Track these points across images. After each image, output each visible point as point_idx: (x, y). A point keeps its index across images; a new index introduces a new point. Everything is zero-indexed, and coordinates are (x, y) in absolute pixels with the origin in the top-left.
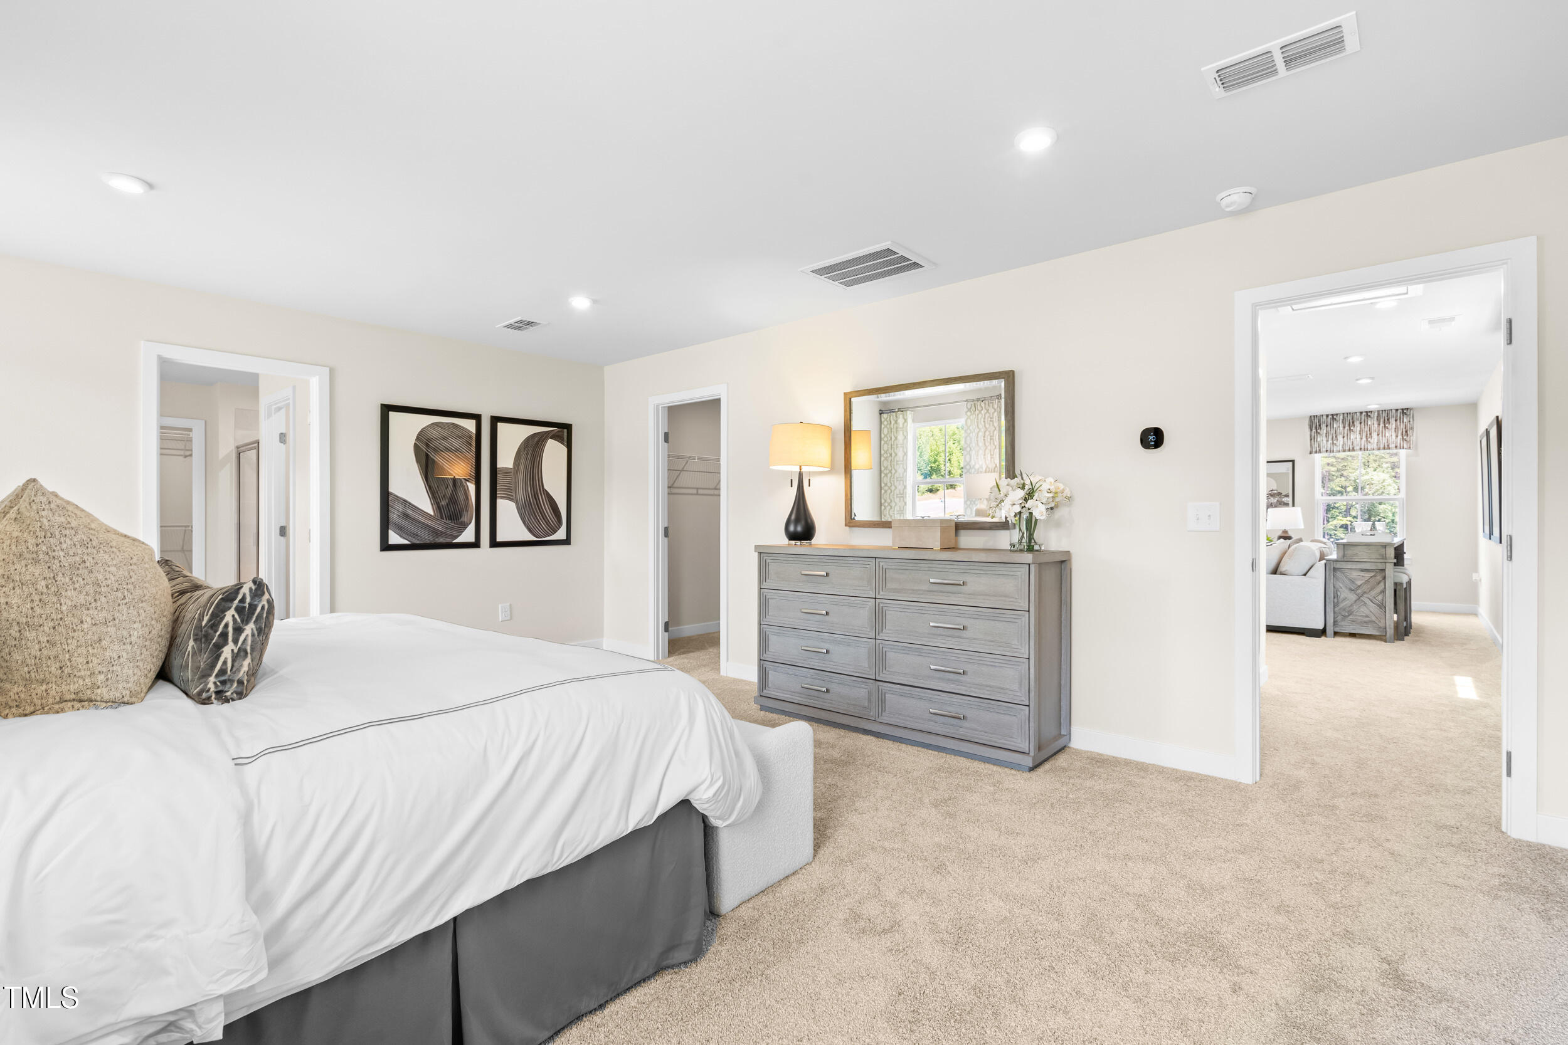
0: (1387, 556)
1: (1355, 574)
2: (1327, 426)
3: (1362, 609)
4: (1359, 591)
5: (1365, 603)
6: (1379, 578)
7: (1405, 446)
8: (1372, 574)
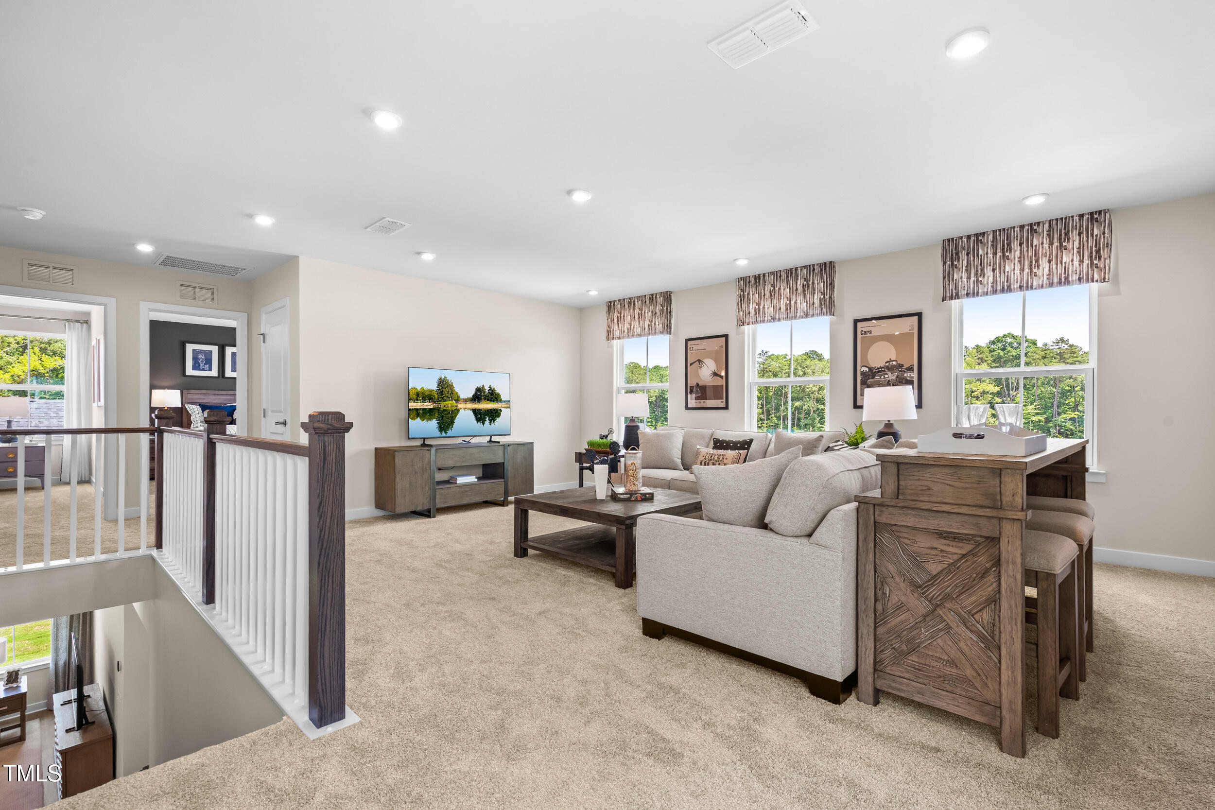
0: (1006, 499)
1: (924, 543)
2: (968, 254)
3: (940, 642)
4: (933, 591)
5: (948, 628)
6: (983, 560)
7: (1096, 277)
8: (967, 547)
